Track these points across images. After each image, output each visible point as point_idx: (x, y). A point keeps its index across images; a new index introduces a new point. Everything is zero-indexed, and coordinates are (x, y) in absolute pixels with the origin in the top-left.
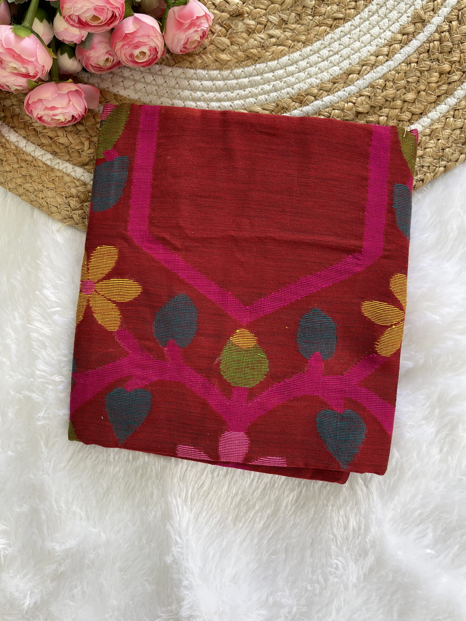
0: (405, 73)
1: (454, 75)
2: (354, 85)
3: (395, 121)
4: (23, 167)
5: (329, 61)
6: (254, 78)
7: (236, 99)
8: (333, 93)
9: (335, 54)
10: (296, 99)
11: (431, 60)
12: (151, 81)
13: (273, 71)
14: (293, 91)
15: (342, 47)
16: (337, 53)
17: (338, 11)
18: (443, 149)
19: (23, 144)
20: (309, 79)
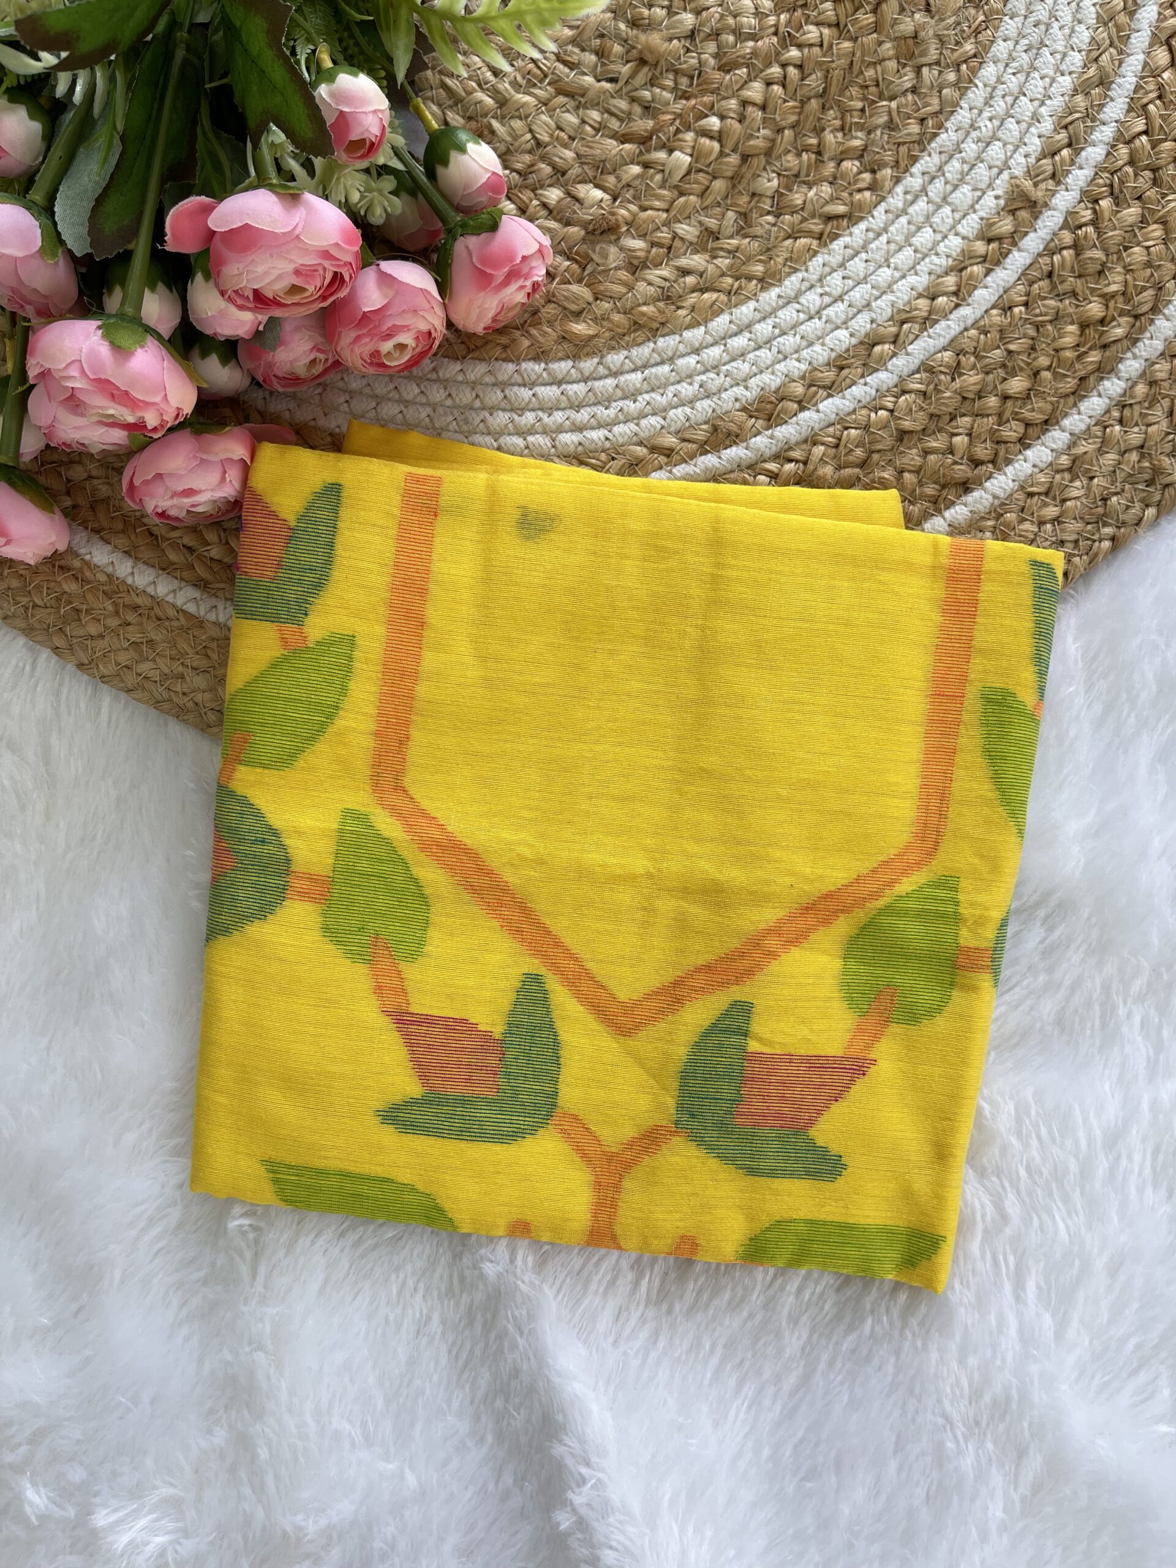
0: (1001, 331)
1: (1114, 327)
2: (886, 370)
3: (988, 444)
4: (129, 624)
5: (824, 319)
6: (653, 370)
7: (615, 422)
8: (841, 391)
9: (835, 301)
10: (757, 410)
11: (1058, 295)
12: (415, 397)
13: (697, 351)
14: (748, 394)
15: (850, 283)
16: (840, 298)
17: (833, 199)
18: (1105, 500)
19: (124, 568)
20: (783, 364)
